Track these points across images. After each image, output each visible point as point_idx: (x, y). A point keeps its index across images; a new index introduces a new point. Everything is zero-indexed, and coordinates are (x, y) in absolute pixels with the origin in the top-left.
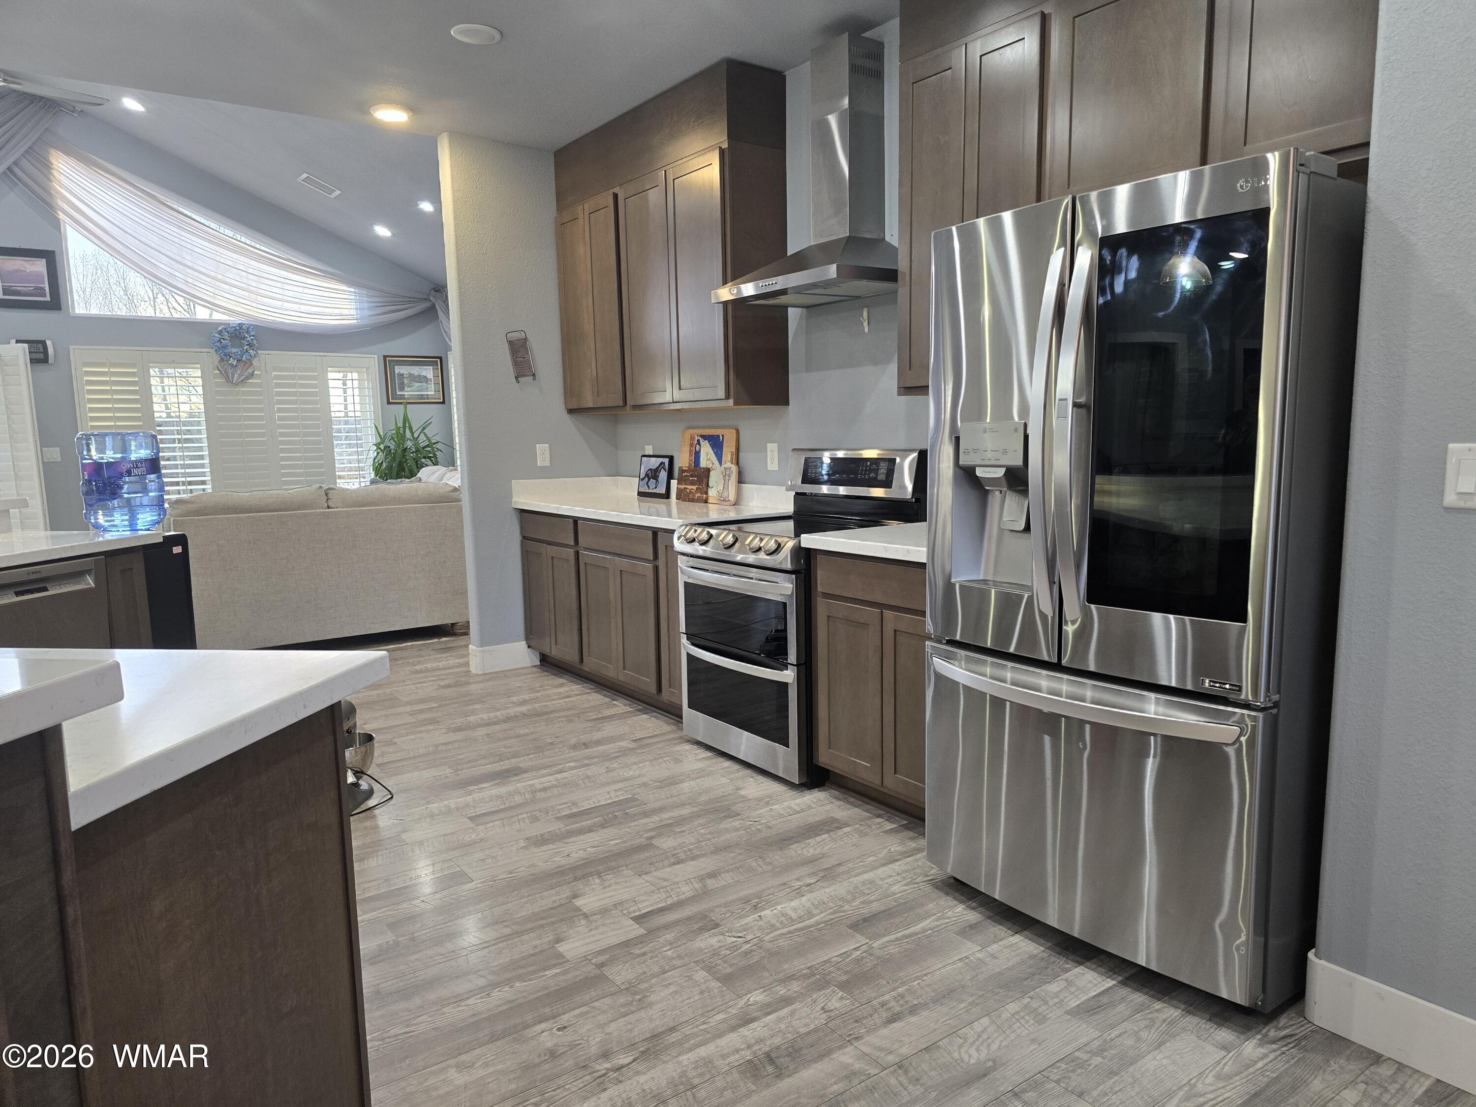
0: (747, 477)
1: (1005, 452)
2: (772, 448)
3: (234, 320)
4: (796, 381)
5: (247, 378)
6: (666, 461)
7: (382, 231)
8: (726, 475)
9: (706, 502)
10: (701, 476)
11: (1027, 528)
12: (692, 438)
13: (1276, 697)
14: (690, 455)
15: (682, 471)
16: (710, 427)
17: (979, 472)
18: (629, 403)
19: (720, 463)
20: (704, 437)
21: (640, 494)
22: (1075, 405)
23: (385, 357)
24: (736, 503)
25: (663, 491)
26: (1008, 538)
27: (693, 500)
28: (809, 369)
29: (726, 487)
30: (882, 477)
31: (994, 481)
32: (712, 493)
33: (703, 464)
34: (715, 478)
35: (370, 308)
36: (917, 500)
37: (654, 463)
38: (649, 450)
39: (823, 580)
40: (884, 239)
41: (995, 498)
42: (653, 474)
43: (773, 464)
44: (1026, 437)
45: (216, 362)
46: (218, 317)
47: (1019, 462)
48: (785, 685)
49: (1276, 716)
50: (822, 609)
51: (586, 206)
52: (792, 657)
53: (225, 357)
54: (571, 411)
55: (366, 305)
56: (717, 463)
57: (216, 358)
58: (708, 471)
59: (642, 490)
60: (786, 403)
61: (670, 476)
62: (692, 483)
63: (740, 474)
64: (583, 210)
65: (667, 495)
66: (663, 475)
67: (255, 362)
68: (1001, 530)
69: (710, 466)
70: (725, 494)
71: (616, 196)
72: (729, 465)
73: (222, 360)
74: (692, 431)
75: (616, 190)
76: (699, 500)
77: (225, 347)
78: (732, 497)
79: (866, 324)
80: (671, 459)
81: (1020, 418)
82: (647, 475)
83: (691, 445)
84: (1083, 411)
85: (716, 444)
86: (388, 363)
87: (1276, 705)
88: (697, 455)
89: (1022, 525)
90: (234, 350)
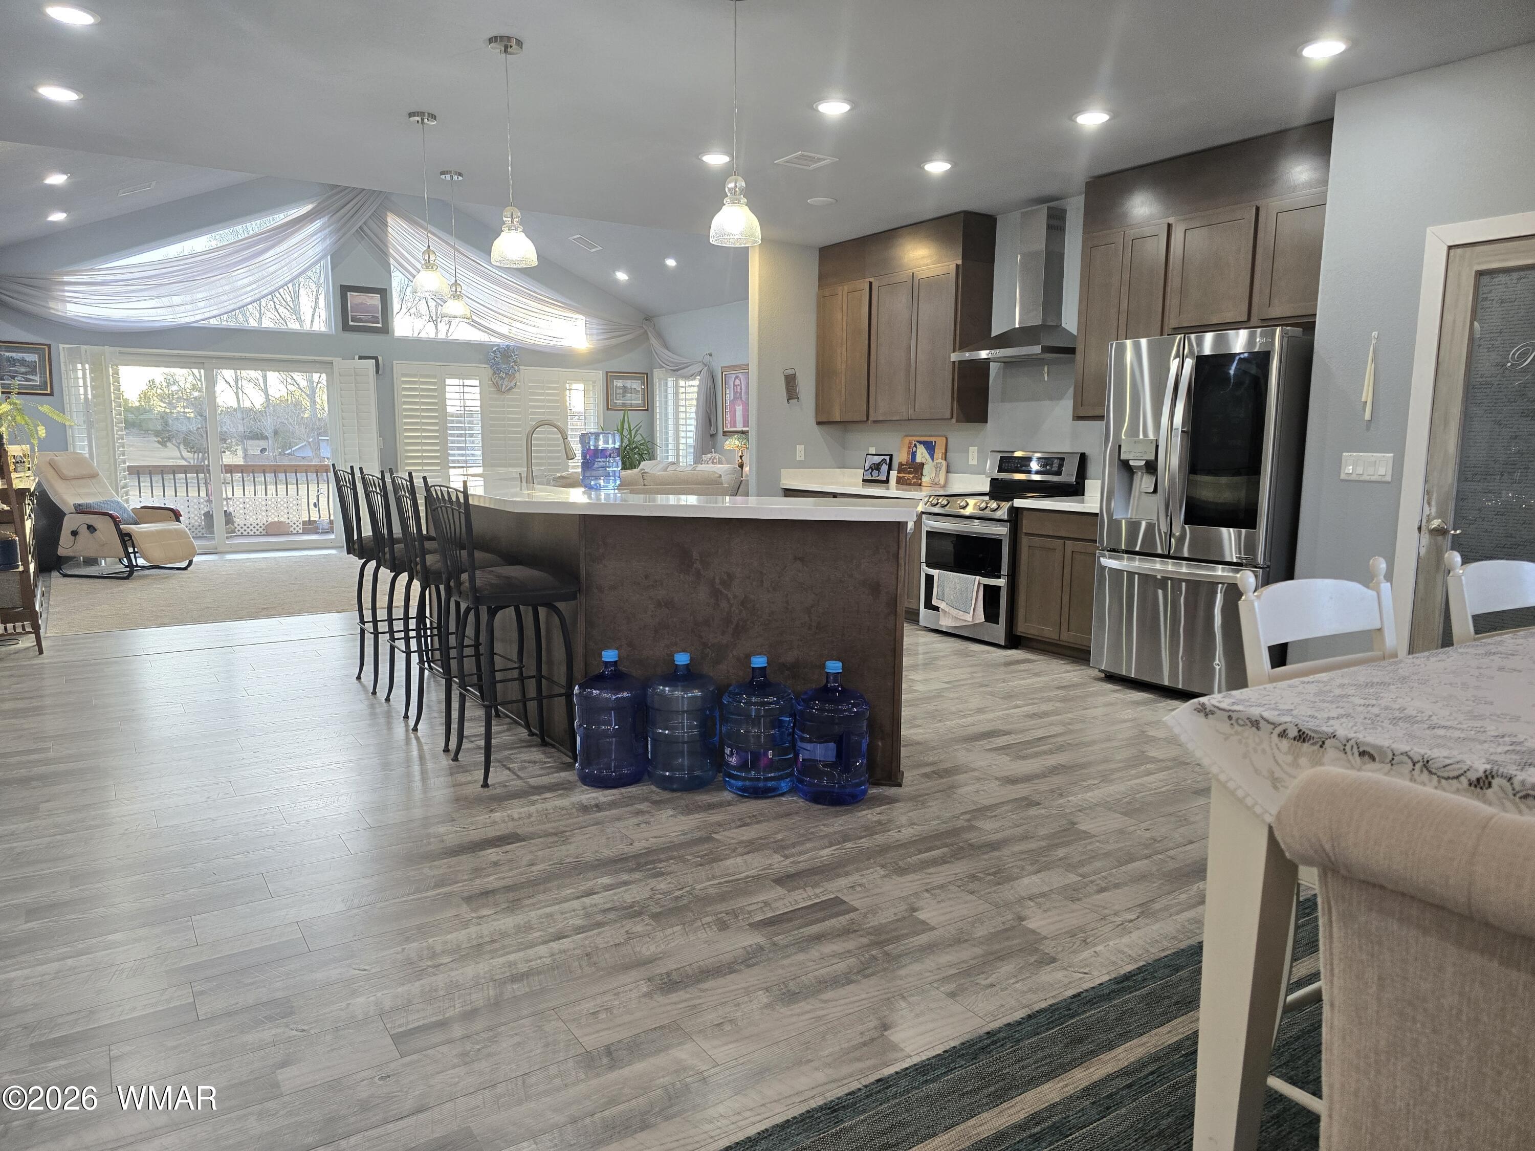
0: (952, 469)
1: (1146, 453)
2: (973, 451)
3: (503, 343)
4: (993, 407)
5: (511, 388)
6: (888, 458)
7: (622, 276)
8: (938, 468)
9: (920, 485)
10: (917, 469)
11: (1155, 491)
12: (910, 443)
13: (1269, 563)
14: (908, 454)
15: (901, 464)
16: (926, 436)
17: (1131, 463)
18: (871, 419)
19: (933, 460)
20: (920, 442)
21: (864, 480)
22: (1182, 431)
23: (607, 373)
24: (944, 486)
25: (884, 478)
26: (1144, 496)
27: (910, 484)
28: (1003, 400)
29: (937, 475)
30: (1055, 469)
31: (1139, 467)
32: (925, 480)
33: (919, 459)
34: (926, 471)
35: (598, 334)
36: (1077, 483)
37: (877, 459)
38: (872, 450)
39: (1026, 525)
40: (1059, 326)
41: (1137, 477)
42: (877, 467)
43: (973, 460)
44: (1157, 447)
45: (491, 375)
46: (495, 340)
47: (1153, 458)
48: (998, 588)
49: (1269, 572)
50: (1025, 542)
51: (845, 287)
52: (1004, 570)
53: (496, 370)
54: (819, 423)
55: (595, 331)
56: (930, 460)
57: (490, 372)
58: (923, 464)
59: (866, 478)
60: (986, 422)
61: (890, 469)
62: (909, 473)
63: (948, 467)
64: (843, 291)
65: (887, 481)
66: (885, 468)
67: (517, 375)
68: (1140, 492)
69: (924, 461)
70: (937, 480)
71: (871, 283)
72: (940, 460)
73: (495, 373)
74: (910, 438)
75: (872, 280)
76: (915, 484)
77: (497, 363)
78: (942, 482)
79: (1046, 375)
80: (891, 456)
81: (1154, 436)
82: (871, 467)
83: (909, 447)
84: (1185, 435)
85: (930, 447)
86: (610, 377)
87: (1268, 567)
88: (914, 454)
89: (1152, 490)
90: (504, 366)
